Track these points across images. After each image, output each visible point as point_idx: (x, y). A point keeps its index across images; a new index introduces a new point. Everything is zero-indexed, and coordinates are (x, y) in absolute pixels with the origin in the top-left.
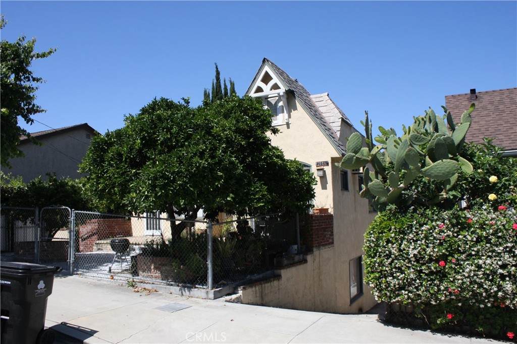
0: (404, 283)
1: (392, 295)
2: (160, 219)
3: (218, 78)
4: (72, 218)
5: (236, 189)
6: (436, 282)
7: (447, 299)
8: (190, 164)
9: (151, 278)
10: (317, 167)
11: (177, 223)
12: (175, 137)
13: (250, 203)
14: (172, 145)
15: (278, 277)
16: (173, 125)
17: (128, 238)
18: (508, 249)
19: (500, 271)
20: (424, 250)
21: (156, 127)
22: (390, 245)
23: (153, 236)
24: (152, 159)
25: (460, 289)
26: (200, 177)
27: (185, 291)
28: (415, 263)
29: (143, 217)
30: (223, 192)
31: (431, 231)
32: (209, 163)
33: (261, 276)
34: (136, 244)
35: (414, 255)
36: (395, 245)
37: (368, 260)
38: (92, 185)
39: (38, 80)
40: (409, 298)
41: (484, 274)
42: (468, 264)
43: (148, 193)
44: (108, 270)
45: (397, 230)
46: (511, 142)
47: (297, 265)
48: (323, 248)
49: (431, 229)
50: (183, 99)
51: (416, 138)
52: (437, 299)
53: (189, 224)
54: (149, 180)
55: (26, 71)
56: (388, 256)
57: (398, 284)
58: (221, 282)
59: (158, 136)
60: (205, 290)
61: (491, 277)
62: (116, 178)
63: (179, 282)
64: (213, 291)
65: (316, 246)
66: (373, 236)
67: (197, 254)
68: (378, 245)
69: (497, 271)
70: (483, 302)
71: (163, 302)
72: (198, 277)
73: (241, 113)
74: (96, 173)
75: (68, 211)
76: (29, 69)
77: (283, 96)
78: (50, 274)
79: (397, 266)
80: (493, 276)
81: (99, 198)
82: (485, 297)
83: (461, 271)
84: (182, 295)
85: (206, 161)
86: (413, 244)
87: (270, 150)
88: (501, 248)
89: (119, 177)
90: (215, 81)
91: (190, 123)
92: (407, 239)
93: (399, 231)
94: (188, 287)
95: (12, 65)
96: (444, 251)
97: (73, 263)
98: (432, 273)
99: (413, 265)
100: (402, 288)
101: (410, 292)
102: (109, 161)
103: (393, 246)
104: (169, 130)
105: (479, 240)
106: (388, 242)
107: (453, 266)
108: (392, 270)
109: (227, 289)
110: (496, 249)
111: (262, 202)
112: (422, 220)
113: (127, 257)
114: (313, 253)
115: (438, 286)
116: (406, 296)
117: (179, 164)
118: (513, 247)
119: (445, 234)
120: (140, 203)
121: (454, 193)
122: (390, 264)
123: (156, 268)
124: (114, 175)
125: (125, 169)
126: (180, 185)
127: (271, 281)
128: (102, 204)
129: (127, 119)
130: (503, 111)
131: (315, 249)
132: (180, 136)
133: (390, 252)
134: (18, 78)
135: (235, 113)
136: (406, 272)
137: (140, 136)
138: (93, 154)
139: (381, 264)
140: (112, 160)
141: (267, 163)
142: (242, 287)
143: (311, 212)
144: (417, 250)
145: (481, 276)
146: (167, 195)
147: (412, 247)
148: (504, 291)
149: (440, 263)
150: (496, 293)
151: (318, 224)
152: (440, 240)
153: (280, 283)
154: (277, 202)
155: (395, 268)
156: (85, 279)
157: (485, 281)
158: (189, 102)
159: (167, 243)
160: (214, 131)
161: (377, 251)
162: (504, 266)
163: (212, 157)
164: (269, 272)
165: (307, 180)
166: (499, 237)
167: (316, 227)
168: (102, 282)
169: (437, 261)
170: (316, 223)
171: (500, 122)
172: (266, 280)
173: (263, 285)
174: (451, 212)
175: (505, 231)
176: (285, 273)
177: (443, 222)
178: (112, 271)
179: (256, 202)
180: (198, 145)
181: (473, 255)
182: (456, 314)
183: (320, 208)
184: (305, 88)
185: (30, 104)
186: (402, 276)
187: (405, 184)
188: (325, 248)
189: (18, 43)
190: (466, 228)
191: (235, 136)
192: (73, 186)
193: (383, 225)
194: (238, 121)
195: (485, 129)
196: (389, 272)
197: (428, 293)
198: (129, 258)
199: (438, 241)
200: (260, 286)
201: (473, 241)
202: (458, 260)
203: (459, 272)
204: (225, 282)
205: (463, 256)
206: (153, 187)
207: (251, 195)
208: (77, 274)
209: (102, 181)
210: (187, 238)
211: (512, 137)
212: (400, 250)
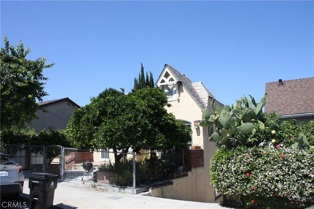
0: (229, 184)
1: (224, 191)
2: (109, 152)
3: (142, 71)
4: (63, 152)
5: (148, 137)
6: (245, 184)
7: (251, 192)
8: (124, 124)
9: (104, 183)
10: (195, 123)
11: (118, 154)
12: (117, 110)
13: (155, 144)
14: (115, 114)
15: (171, 183)
16: (115, 104)
17: (92, 162)
18: (279, 167)
19: (276, 178)
20: (239, 168)
21: (107, 105)
22: (222, 165)
23: (105, 161)
24: (105, 122)
25: (256, 187)
26: (129, 131)
27: (121, 190)
28: (235, 175)
29: (100, 151)
30: (141, 138)
31: (243, 158)
32: (134, 124)
33: (162, 183)
34: (96, 166)
35: (234, 170)
36: (225, 165)
37: (212, 173)
38: (74, 134)
39: (46, 79)
40: (232, 192)
41: (268, 180)
42: (260, 175)
43: (103, 139)
44: (81, 179)
45: (226, 158)
46: (298, 109)
47: (182, 177)
48: (198, 168)
49: (243, 157)
50: (121, 89)
51: (236, 111)
52: (246, 193)
53: (124, 155)
54: (103, 132)
55: (40, 75)
56: (222, 171)
57: (227, 185)
58: (140, 185)
59: (108, 110)
60: (132, 189)
61: (271, 181)
62: (86, 131)
63: (118, 185)
64: (136, 190)
65: (193, 167)
66: (214, 161)
67: (128, 171)
68: (217, 166)
69: (274, 178)
70: (268, 194)
71: (109, 195)
72: (128, 183)
73: (151, 97)
74: (76, 128)
75: (61, 148)
76: (42, 73)
77: (175, 85)
78: (56, 178)
79: (226, 176)
80: (272, 181)
81: (77, 141)
82: (269, 191)
83: (257, 178)
84: (120, 192)
85: (132, 122)
86: (233, 165)
87: (166, 116)
88: (276, 167)
89: (88, 131)
90: (141, 73)
91: (124, 103)
92: (231, 162)
93: (227, 158)
94: (123, 188)
95: (33, 72)
96: (248, 168)
97: (63, 175)
98: (243, 179)
99: (234, 175)
100: (228, 187)
101: (233, 189)
102: (83, 122)
103: (224, 166)
104: (113, 107)
105: (266, 162)
106: (222, 164)
107: (254, 176)
108: (223, 178)
109: (143, 189)
110: (274, 167)
111: (162, 144)
112: (238, 153)
113: (91, 173)
114: (191, 171)
115: (246, 186)
116: (231, 191)
117: (119, 124)
118: (282, 166)
119: (250, 160)
120: (99, 144)
121: (254, 139)
122: (223, 175)
123: (107, 178)
124: (85, 129)
125: (91, 126)
126: (119, 135)
127: (167, 186)
128: (78, 144)
129: (92, 99)
130: (296, 92)
131: (192, 169)
132: (119, 110)
133: (223, 169)
134: (35, 78)
135: (148, 97)
136: (230, 179)
137: (99, 109)
138: (74, 118)
139: (218, 175)
140: (84, 122)
141: (164, 122)
142: (151, 188)
143: (190, 148)
144: (235, 168)
145: (267, 180)
146: (112, 140)
147: (233, 166)
148: (278, 188)
149: (247, 174)
150: (274, 189)
151: (194, 155)
152: (247, 163)
153: (172, 187)
154: (170, 144)
155: (225, 177)
156: (70, 184)
157: (269, 183)
158: (124, 91)
159: (113, 165)
160: (137, 107)
161: (216, 168)
162: (277, 176)
163: (136, 120)
164: (166, 181)
165: (187, 131)
166: (275, 161)
167: (193, 157)
168: (78, 185)
169: (245, 173)
170: (193, 154)
171: (293, 98)
172: (165, 185)
173: (163, 187)
174: (253, 149)
175: (278, 158)
176: (175, 181)
177: (249, 154)
178: (83, 180)
179: (159, 144)
180: (128, 114)
181: (263, 170)
182: (256, 200)
183: (196, 146)
184: (189, 79)
185: (41, 91)
186: (228, 181)
187: (229, 135)
188: (199, 168)
189: (37, 61)
190: (260, 156)
191: (148, 109)
192: (62, 134)
193: (219, 155)
194: (149, 101)
195: (285, 102)
196: (222, 179)
197: (242, 189)
198: (92, 173)
199: (246, 163)
200: (161, 188)
201: (263, 163)
202: (255, 173)
203: (256, 179)
204: (143, 186)
205: (258, 171)
206: (105, 136)
207: (156, 140)
208: (65, 181)
209: (79, 132)
210: (123, 162)
211: (298, 107)
212: (227, 168)
